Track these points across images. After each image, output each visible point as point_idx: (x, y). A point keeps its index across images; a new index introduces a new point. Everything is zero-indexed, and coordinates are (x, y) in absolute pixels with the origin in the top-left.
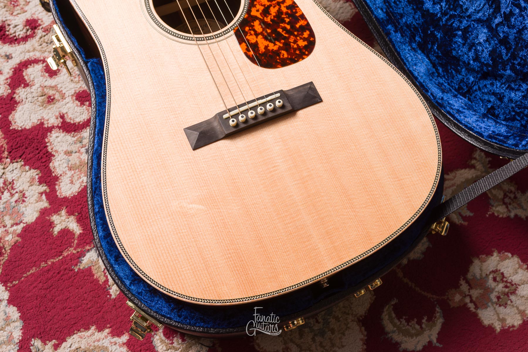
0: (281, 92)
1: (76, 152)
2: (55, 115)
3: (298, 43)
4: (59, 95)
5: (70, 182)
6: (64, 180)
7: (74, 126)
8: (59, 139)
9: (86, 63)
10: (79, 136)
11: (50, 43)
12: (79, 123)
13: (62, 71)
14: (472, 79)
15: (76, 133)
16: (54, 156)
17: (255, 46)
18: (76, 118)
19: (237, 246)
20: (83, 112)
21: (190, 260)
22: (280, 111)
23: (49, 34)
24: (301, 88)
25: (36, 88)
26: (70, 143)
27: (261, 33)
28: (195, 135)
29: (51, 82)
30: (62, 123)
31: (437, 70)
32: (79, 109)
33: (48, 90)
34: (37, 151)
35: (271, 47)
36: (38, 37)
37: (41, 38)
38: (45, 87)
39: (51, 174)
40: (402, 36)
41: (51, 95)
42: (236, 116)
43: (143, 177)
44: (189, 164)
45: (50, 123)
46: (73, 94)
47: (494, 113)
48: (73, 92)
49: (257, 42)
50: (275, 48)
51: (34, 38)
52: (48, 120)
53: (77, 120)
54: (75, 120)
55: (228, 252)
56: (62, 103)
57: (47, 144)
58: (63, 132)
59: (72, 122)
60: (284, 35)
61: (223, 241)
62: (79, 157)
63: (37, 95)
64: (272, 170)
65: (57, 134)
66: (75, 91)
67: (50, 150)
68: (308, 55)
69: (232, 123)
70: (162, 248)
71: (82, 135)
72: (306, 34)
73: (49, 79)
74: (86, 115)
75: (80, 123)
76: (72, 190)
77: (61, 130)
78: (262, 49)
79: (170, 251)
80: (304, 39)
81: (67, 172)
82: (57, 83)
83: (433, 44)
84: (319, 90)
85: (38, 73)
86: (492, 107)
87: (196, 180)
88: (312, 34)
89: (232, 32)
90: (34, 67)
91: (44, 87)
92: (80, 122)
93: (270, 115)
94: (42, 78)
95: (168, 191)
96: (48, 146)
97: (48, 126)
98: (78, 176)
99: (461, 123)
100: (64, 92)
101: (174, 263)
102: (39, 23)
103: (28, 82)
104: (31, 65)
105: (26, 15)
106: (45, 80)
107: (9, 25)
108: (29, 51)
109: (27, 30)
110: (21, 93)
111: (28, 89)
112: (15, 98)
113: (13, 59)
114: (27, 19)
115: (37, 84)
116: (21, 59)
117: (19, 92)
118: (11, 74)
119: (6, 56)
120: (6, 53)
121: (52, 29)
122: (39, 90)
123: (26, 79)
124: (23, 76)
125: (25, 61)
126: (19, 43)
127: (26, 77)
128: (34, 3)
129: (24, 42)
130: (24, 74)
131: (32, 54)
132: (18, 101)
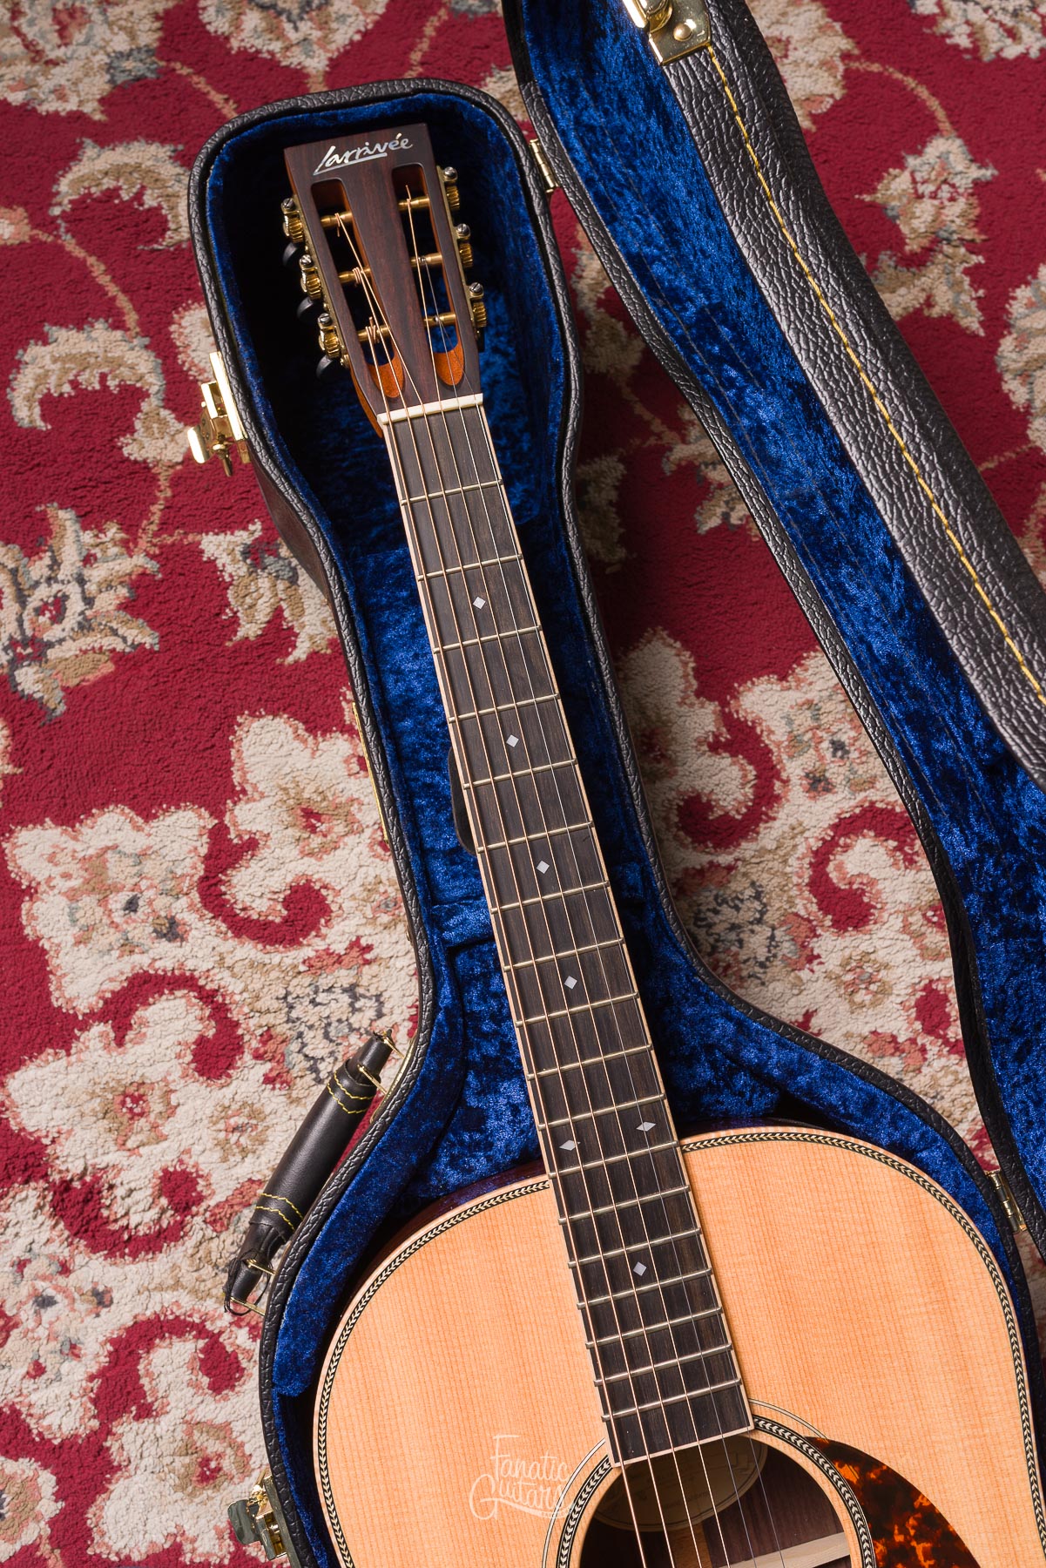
2: (216, 1526)
4: (232, 1458)
13: (245, 1377)
23: (223, 1236)
25: (172, 1427)
29: (213, 1409)
30: (232, 1559)
33: (204, 1437)
36: (190, 1243)
37: (200, 1245)
38: (197, 1423)
41: (211, 1456)
45: (199, 1551)
51: (181, 1242)
52: (194, 1541)
56: (238, 1489)
63: (171, 1448)
73: (209, 1399)
82: (232, 1417)
85: (182, 1370)
90: (170, 1346)
91: (192, 1425)
94: (192, 1391)
100: (247, 1450)
102: (199, 1188)
103: (149, 1400)
104: (163, 1338)
105: (163, 1153)
106: (200, 1399)
107: (111, 1187)
108: (160, 1288)
109: (163, 1211)
110: (129, 1437)
111: (146, 1424)
112: (108, 1449)
113: (113, 1307)
114: (165, 1171)
115: (173, 1411)
116: (136, 1311)
117: (122, 1434)
118: (104, 1360)
119: (95, 1293)
120: (97, 1283)
121: (235, 1219)
122: (179, 1435)
123: (146, 1388)
124: (139, 1377)
125: (149, 1321)
126: (134, 1255)
127: (144, 1381)
128: (192, 1112)
129: (150, 1256)
130: (141, 1367)
131: (168, 1297)
132: (115, 1464)
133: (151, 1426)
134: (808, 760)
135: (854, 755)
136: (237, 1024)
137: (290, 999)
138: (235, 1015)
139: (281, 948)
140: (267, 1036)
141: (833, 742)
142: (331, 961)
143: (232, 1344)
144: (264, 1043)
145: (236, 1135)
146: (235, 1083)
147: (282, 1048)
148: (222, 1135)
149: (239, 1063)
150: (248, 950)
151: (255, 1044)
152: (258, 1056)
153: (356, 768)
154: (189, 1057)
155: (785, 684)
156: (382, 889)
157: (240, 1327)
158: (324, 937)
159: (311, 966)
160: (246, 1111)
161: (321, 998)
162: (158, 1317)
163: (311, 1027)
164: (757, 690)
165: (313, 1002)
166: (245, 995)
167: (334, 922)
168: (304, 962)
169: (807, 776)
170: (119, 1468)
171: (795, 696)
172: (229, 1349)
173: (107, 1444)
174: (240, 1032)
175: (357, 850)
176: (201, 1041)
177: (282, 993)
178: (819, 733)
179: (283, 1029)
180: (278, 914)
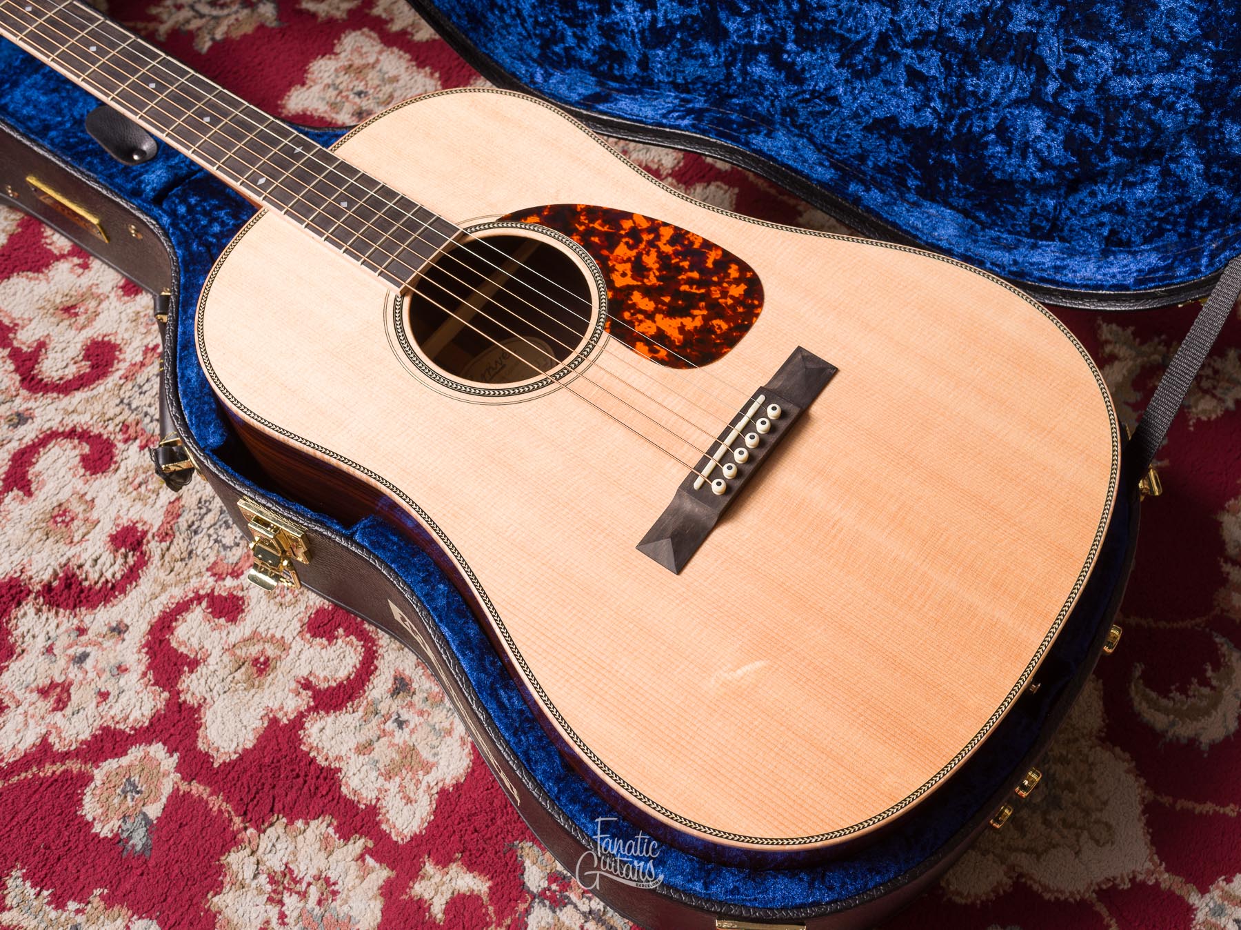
0: (761, 391)
1: (379, 738)
2: (290, 690)
3: (730, 293)
4: (272, 648)
5: (404, 801)
6: (390, 804)
7: (342, 690)
8: (328, 732)
9: (350, 538)
10: (365, 702)
11: (190, 557)
12: (349, 678)
13: (249, 598)
14: (1051, 203)
15: (357, 701)
16: (340, 770)
17: (661, 336)
18: (337, 671)
19: (864, 694)
20: (344, 652)
21: (802, 767)
22: (783, 425)
23: (176, 542)
24: (789, 367)
25: (218, 660)
26: (355, 728)
27: (657, 311)
28: (666, 545)
29: (238, 631)
30: (314, 697)
31: (976, 219)
32: (331, 652)
33: (244, 649)
34: (301, 780)
35: (690, 324)
36: (156, 559)
37: (163, 556)
38: (234, 646)
39: (358, 808)
40: (882, 191)
41: (257, 656)
42: (716, 473)
43: (622, 671)
44: (688, 603)
45: (290, 710)
46: (299, 629)
47: (1121, 240)
48: (298, 625)
49: (658, 328)
50: (698, 322)
51: (149, 563)
52: (281, 708)
53: (342, 674)
54: (337, 676)
55: (855, 713)
56: (289, 658)
57: (311, 755)
58: (327, 713)
59: (334, 684)
60: (697, 292)
61: (835, 701)
62: (391, 745)
63: (227, 671)
64: (834, 532)
65: (318, 725)
66: (300, 620)
67: (324, 764)
68: (761, 305)
69: (716, 489)
70: (739, 775)
71: (369, 698)
72: (734, 272)
73: (231, 627)
74: (352, 654)
75: (352, 677)
76: (418, 815)
77: (322, 713)
78: (676, 336)
79: (756, 772)
80: (737, 282)
81: (387, 785)
82: (255, 626)
83: (947, 177)
84: (819, 355)
85: (202, 627)
86: (1112, 232)
87: (717, 623)
88: (744, 267)
89: (605, 335)
90: (185, 621)
91: (232, 649)
92: (350, 675)
93: (772, 439)
94: (217, 632)
95: (684, 670)
96: (315, 757)
97: (288, 720)
98: (414, 781)
99: (1075, 286)
100: (278, 636)
101: (778, 786)
102: (140, 529)
103: (192, 656)
104: (176, 620)
105: (102, 529)
106: (226, 632)
107: (80, 567)
108: (155, 596)
109: (126, 556)
110: (192, 686)
111: (201, 669)
112: (185, 702)
113: (131, 628)
114: (111, 536)
115: (213, 651)
116: (148, 619)
117: (188, 686)
118: (145, 659)
119: (113, 630)
120: (109, 623)
121: (175, 527)
122: (226, 658)
123: (185, 652)
124: (176, 651)
125: (160, 618)
126: (123, 591)
127: (183, 650)
128: (106, 496)
129: (134, 583)
130: (174, 644)
131: (164, 598)
132: (196, 706)
133: (205, 669)
134: (348, 108)
135: (371, 91)
136: (100, 435)
137: (126, 401)
138: (95, 431)
139: (100, 381)
140: (125, 427)
141: (355, 94)
142: (137, 367)
143: (225, 591)
144: (126, 432)
145: (143, 487)
146: (122, 464)
147: (140, 426)
148: (135, 493)
149: (117, 452)
150: (79, 396)
151: (120, 437)
152: (126, 441)
153: (80, 271)
154: (82, 471)
155: (307, 86)
156: (142, 314)
157: (224, 579)
158: (124, 360)
159: (126, 378)
160: (141, 470)
161: (145, 388)
162: (164, 612)
163: (150, 406)
164: (293, 98)
165: (140, 393)
166: (95, 418)
167: (125, 348)
168: (120, 378)
169: (353, 115)
170: (200, 706)
171: (316, 89)
172: (224, 594)
173: (183, 699)
174: (105, 437)
175: (112, 307)
176: (84, 459)
177: (118, 401)
178: (344, 94)
179: (132, 418)
180: (85, 367)
